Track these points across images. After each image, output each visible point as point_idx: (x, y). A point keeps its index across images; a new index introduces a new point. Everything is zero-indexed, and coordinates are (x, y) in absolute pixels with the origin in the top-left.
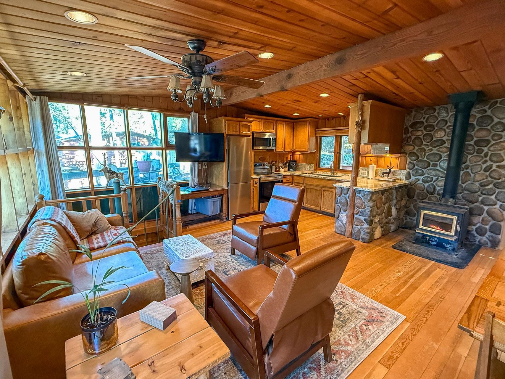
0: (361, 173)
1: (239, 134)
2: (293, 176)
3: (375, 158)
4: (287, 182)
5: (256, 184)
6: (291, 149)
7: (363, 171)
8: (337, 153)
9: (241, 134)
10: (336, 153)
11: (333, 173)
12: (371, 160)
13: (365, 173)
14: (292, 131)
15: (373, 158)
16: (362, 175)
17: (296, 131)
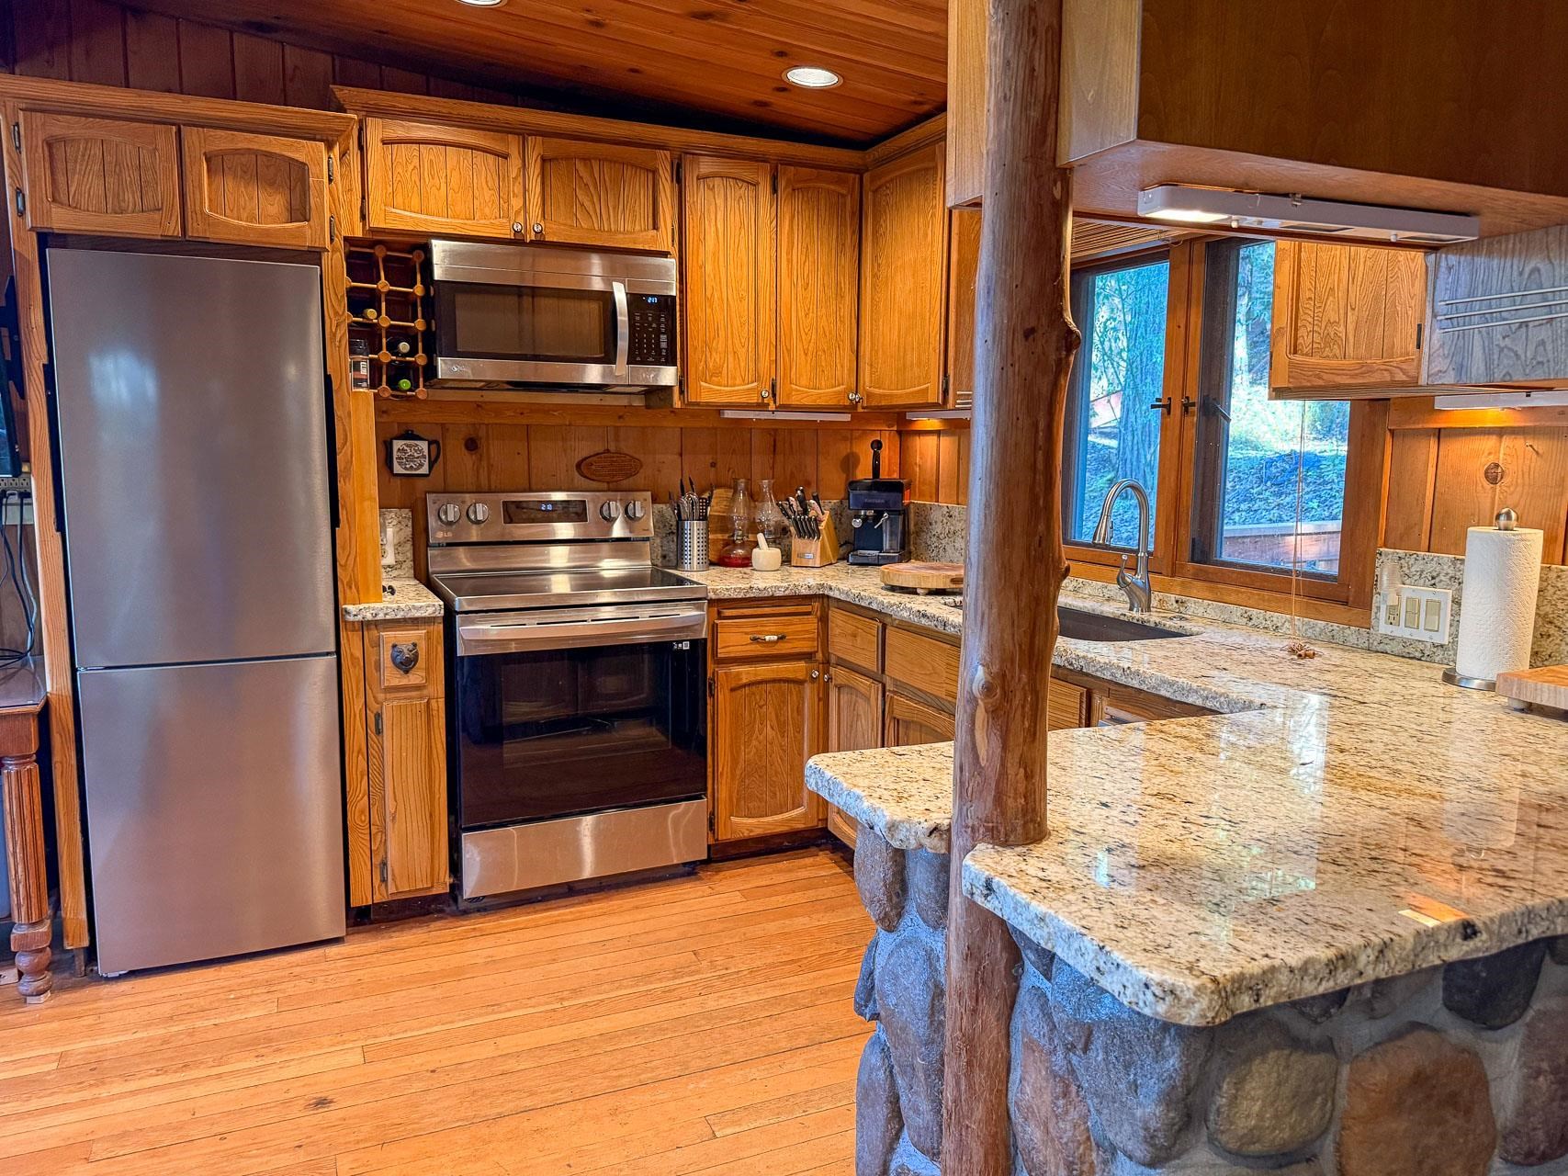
0: (1393, 610)
1: (173, 229)
2: (820, 603)
3: (1541, 445)
4: (756, 649)
5: (406, 665)
6: (846, 392)
7: (1408, 591)
8: (1186, 408)
9: (197, 230)
10: (1177, 410)
11: (1140, 597)
12: (1493, 475)
13: (1434, 607)
14: (850, 240)
15: (1519, 443)
16: (1401, 631)
17: (875, 242)
